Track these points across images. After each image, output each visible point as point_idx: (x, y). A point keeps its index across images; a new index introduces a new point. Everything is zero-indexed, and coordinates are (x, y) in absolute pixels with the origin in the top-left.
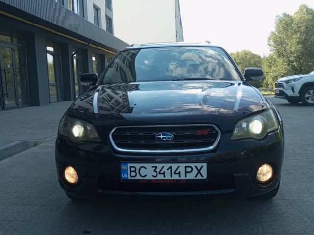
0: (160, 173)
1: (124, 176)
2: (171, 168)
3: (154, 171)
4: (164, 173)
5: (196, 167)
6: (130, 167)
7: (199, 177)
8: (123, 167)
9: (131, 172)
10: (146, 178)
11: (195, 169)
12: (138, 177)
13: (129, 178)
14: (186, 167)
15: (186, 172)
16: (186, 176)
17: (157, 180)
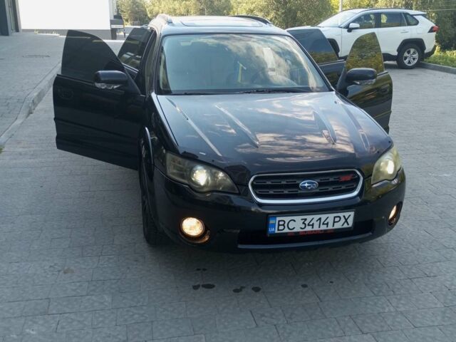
0: (309, 225)
1: (271, 230)
2: (320, 219)
3: (304, 223)
4: (313, 225)
5: (344, 216)
6: (279, 221)
7: (346, 226)
8: (271, 222)
9: (279, 225)
10: (295, 230)
11: (343, 219)
12: (286, 230)
13: (276, 231)
14: (335, 217)
15: (334, 222)
16: (333, 226)
17: (305, 232)
